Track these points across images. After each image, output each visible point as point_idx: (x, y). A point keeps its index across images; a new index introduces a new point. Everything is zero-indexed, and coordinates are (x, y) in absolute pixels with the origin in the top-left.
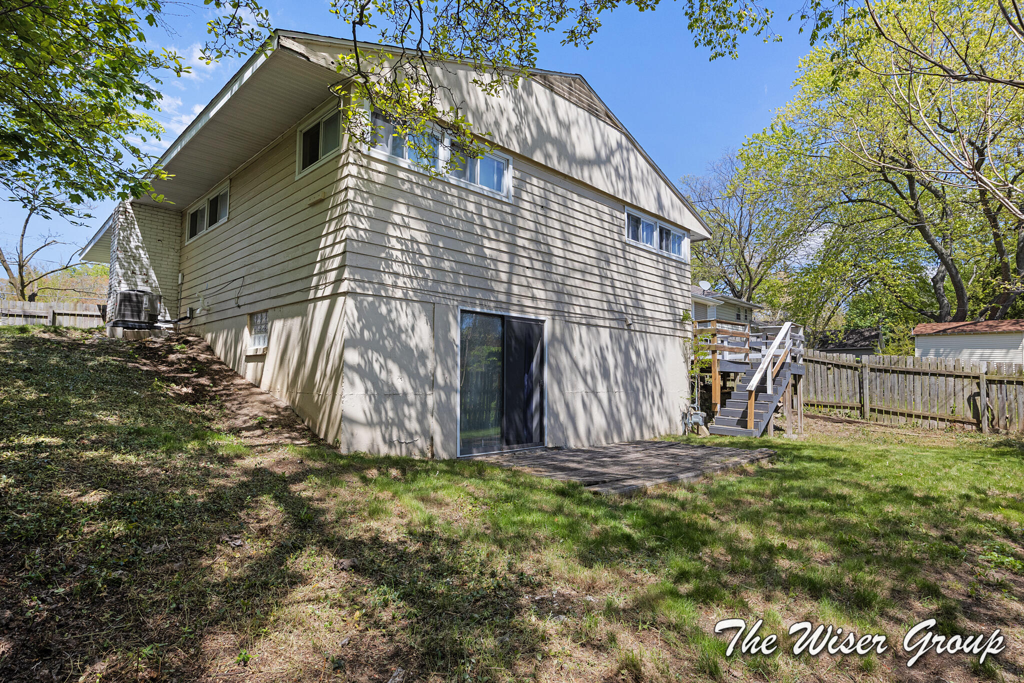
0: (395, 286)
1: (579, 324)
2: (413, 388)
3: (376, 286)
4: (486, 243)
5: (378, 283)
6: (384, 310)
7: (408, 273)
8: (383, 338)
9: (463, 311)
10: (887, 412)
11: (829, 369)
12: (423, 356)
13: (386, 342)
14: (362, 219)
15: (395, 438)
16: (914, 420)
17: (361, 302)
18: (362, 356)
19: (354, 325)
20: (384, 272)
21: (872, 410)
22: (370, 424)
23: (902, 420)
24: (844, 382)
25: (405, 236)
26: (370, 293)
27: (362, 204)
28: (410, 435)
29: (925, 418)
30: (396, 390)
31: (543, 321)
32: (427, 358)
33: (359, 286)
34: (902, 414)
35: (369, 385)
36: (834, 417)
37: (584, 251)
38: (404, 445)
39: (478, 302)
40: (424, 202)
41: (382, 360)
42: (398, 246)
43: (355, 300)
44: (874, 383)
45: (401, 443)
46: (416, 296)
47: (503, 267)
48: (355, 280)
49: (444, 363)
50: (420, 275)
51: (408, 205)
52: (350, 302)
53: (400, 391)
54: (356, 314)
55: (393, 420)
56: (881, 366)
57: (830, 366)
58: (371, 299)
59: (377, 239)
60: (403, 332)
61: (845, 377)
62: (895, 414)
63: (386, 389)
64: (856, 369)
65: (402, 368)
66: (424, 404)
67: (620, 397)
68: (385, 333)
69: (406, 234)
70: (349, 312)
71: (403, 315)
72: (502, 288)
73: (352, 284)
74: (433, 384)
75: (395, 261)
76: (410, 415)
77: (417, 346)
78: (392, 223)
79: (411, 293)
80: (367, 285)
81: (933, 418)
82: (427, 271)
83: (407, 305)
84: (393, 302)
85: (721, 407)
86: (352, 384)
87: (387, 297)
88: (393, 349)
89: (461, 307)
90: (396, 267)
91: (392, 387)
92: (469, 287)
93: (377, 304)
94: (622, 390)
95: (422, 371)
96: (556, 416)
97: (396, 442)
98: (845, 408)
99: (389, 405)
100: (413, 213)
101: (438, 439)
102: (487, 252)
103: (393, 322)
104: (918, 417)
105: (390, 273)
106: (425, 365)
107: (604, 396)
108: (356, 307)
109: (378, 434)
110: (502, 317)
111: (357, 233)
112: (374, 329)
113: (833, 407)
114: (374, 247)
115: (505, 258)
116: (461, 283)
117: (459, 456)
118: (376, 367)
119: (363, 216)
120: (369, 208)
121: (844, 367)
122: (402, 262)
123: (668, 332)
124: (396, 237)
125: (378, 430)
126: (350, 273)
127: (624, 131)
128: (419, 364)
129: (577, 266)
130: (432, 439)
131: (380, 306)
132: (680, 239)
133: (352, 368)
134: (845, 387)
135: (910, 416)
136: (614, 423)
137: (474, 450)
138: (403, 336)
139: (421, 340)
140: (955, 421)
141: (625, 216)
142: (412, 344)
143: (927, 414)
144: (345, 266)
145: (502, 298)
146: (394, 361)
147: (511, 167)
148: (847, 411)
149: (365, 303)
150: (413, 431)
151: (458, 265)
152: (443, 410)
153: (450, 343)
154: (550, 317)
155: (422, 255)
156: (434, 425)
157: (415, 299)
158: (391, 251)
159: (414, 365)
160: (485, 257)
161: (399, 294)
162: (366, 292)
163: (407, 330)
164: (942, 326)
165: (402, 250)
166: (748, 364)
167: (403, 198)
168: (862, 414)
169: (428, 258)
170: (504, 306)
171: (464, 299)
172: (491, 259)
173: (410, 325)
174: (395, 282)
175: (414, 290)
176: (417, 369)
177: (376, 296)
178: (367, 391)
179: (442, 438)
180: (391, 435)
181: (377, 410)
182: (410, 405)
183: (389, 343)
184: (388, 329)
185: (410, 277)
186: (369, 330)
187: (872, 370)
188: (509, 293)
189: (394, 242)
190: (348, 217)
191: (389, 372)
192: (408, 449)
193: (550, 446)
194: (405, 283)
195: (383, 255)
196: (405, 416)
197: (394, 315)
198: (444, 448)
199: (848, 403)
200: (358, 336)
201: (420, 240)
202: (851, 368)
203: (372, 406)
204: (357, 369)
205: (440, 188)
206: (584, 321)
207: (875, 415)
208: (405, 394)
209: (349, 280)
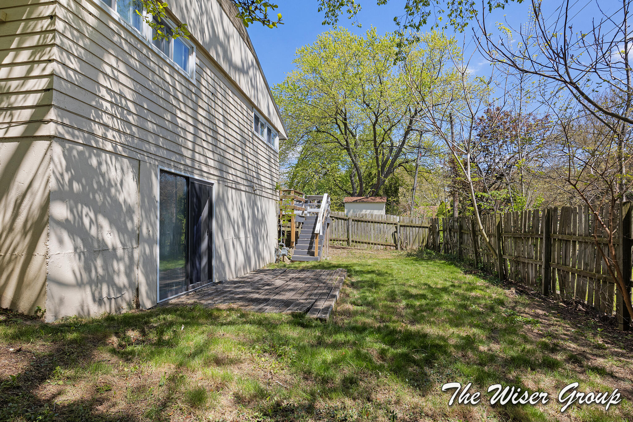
0: (105, 138)
1: (232, 188)
2: (121, 242)
3: (86, 135)
4: (179, 114)
5: (88, 133)
6: (94, 162)
7: (117, 127)
8: (94, 192)
9: (162, 171)
10: (359, 242)
11: (333, 220)
12: (130, 211)
13: (97, 196)
14: (71, 57)
15: (105, 295)
16: (371, 245)
17: (70, 150)
18: (72, 211)
19: (62, 175)
20: (94, 121)
21: (353, 241)
22: (80, 284)
23: (366, 246)
24: (340, 227)
25: (114, 89)
26: (81, 141)
27: (73, 41)
28: (119, 290)
29: (375, 244)
30: (106, 245)
31: (213, 184)
32: (134, 212)
33: (68, 132)
34: (366, 243)
35: (79, 242)
36: (335, 246)
37: (234, 134)
38: (113, 301)
39: (172, 164)
40: (132, 61)
41: (92, 215)
42: (108, 98)
43: (63, 147)
44: (353, 227)
45: (110, 299)
46: (125, 152)
47: (190, 137)
48: (63, 124)
49: (148, 217)
50: (128, 132)
51: (117, 59)
52: (57, 149)
53: (110, 246)
54: (64, 163)
55: (103, 277)
56: (356, 219)
57: (334, 218)
58: (81, 148)
59: (88, 85)
60: (112, 186)
61: (340, 224)
62: (362, 243)
63: (96, 245)
64: (345, 220)
65: (112, 223)
66: (131, 258)
67: (250, 240)
68: (95, 186)
69: (116, 88)
70: (56, 159)
71: (113, 169)
72: (188, 154)
73: (60, 128)
74: (138, 238)
75: (105, 112)
76: (119, 270)
77: (125, 201)
78: (102, 72)
79: (120, 148)
80: (76, 132)
81: (379, 244)
82: (134, 129)
83: (116, 158)
84: (103, 155)
85: (296, 244)
86: (61, 242)
87: (97, 148)
88: (103, 203)
89: (160, 167)
90: (106, 119)
91: (102, 243)
92: (167, 149)
93: (87, 154)
94: (251, 236)
95: (129, 225)
96: (220, 258)
97: (105, 299)
98: (340, 240)
99: (99, 262)
100: (122, 68)
101: (143, 289)
102: (179, 121)
103: (103, 175)
104: (372, 244)
105: (99, 123)
106: (132, 220)
107: (243, 240)
108: (64, 155)
109: (87, 294)
110: (187, 178)
111: (66, 72)
112: (84, 181)
113: (334, 240)
114: (84, 91)
115: (191, 129)
116: (161, 145)
117: (158, 302)
118: (86, 221)
119: (73, 55)
120: (80, 49)
121: (340, 219)
122: (112, 115)
123: (270, 196)
124: (106, 88)
125: (88, 290)
126: (58, 116)
127: (255, 55)
128: (127, 218)
129: (231, 144)
130: (138, 290)
131: (90, 157)
132: (275, 136)
133: (59, 223)
134: (340, 230)
135: (369, 243)
136: (248, 258)
137: (169, 295)
138: (113, 190)
139: (129, 195)
140: (387, 245)
141: (253, 115)
142: (121, 199)
143: (376, 242)
144: (50, 106)
145: (189, 162)
146: (105, 216)
147: (194, 54)
148: (341, 242)
149: (75, 153)
150: (122, 285)
151: (159, 128)
152: (147, 261)
153: (152, 199)
154: (216, 181)
155: (129, 112)
156: (139, 275)
157: (123, 154)
158: (101, 100)
159: (122, 219)
160: (177, 125)
161: (109, 147)
162: (76, 140)
163: (116, 185)
164: (355, 198)
165: (111, 102)
166: (304, 217)
167: (113, 49)
168: (348, 243)
169: (135, 116)
170: (190, 169)
171: (163, 160)
172: (181, 128)
173: (119, 179)
174: (105, 134)
175: (122, 144)
176: (125, 224)
177: (86, 145)
178: (76, 249)
179: (147, 288)
180: (100, 293)
181: (87, 269)
182: (119, 260)
183: (99, 198)
184: (98, 183)
185: (118, 131)
186: (79, 182)
187: (353, 220)
188: (193, 159)
189: (103, 92)
190: (55, 50)
191: (99, 227)
192: (116, 303)
193: (217, 281)
194: (114, 137)
195: (94, 103)
196: (114, 271)
197: (104, 168)
198: (148, 297)
199: (342, 238)
200: (67, 188)
201: (128, 97)
202: (343, 219)
203: (82, 264)
204: (65, 225)
205: (145, 51)
206: (234, 186)
207: (354, 244)
208: (114, 249)
209: (56, 122)
